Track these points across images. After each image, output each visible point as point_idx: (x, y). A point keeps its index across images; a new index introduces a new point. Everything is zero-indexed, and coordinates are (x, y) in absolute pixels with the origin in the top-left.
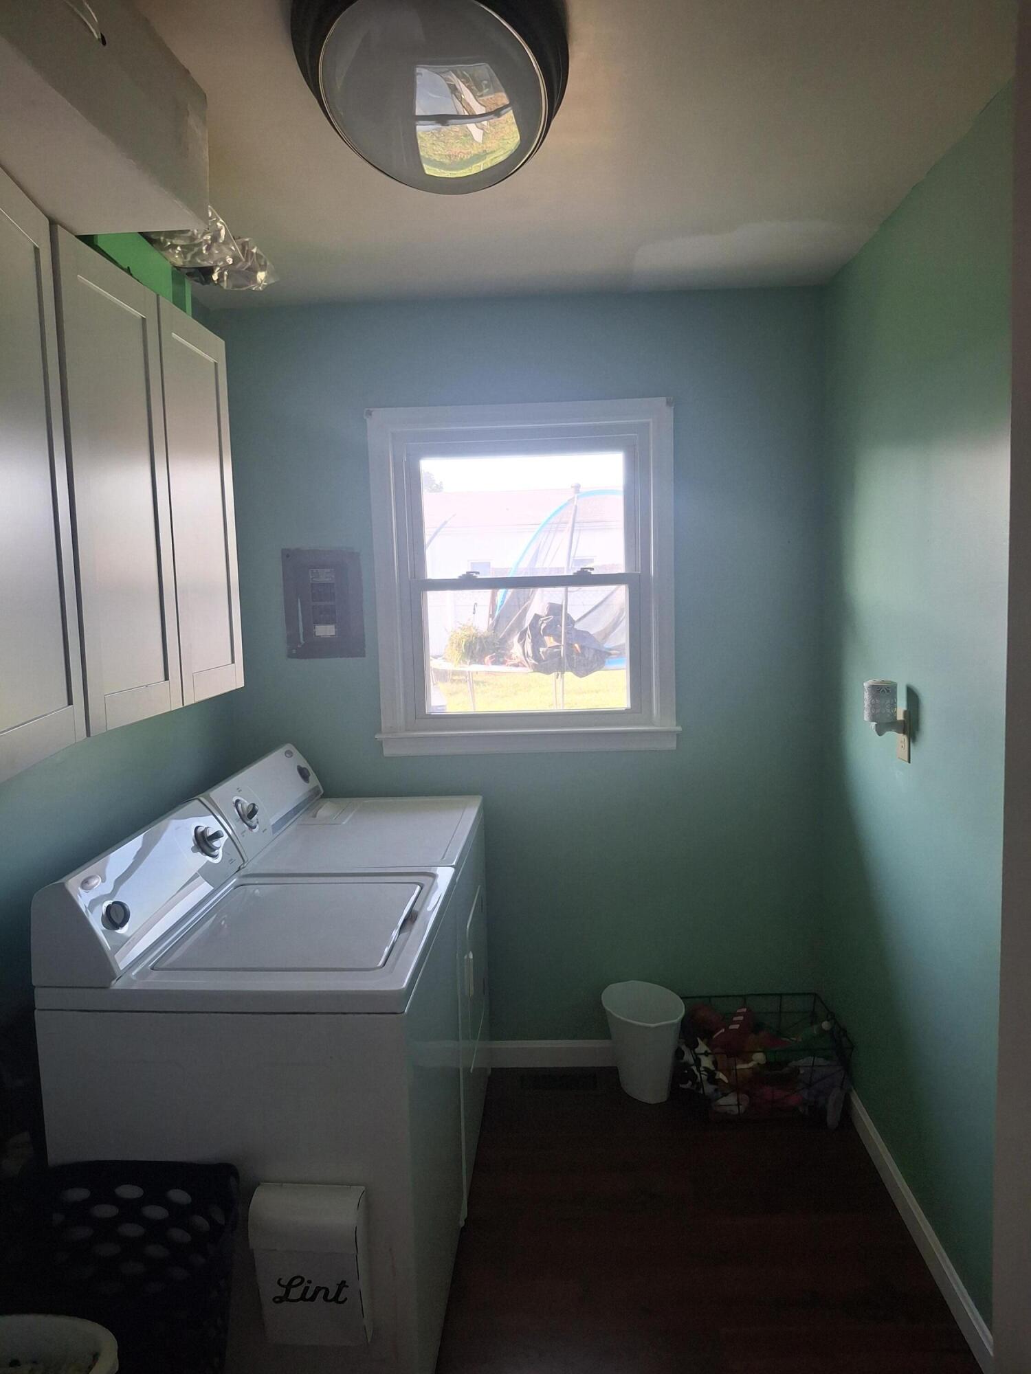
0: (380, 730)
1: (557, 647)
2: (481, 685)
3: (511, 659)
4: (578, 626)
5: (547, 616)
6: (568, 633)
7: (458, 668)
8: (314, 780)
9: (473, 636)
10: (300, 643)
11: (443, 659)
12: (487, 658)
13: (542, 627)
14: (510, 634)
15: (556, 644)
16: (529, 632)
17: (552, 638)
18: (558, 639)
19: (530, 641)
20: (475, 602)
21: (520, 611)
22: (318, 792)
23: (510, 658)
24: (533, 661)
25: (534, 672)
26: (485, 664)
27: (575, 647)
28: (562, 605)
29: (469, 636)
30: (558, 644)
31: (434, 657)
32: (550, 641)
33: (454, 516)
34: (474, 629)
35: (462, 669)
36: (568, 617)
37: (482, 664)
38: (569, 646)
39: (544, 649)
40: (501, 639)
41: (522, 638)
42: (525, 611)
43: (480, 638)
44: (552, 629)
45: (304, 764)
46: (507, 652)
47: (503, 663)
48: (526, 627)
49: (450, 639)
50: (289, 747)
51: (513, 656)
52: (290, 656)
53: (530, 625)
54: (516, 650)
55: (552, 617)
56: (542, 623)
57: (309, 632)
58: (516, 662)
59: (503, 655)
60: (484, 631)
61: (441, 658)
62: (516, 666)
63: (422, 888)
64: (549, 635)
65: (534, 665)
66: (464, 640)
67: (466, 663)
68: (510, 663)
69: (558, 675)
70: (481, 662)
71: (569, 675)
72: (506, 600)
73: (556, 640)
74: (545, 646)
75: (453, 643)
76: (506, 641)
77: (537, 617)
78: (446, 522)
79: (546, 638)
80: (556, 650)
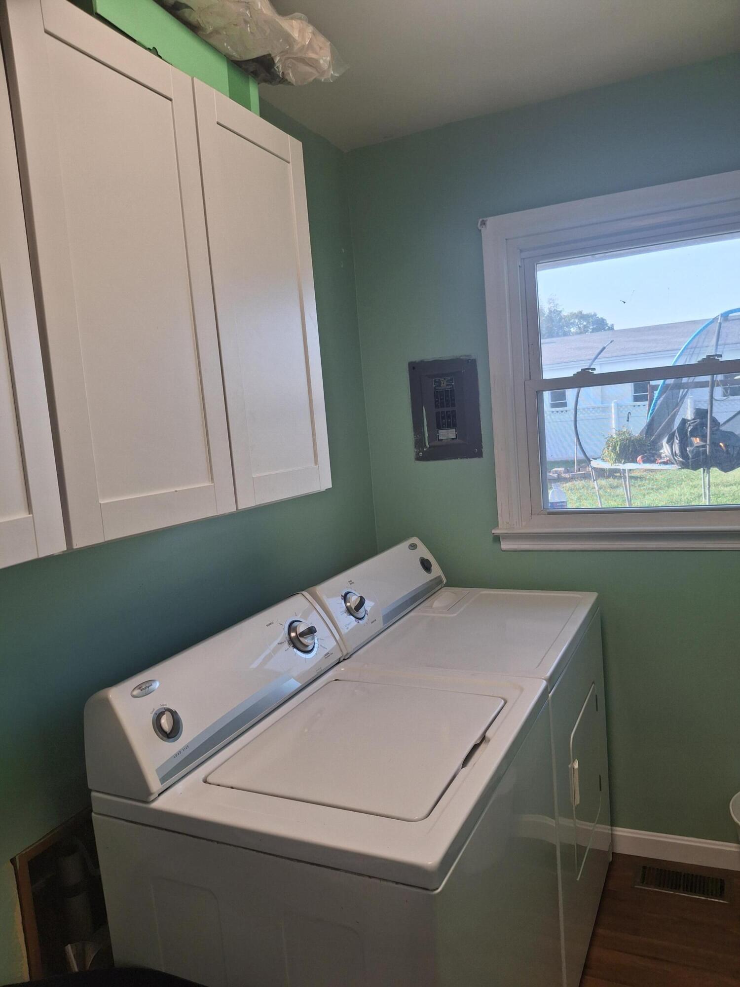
0: (498, 526)
1: (704, 446)
2: (639, 480)
3: (661, 458)
4: (723, 428)
5: (694, 419)
6: (713, 434)
7: (614, 466)
8: (437, 570)
9: (627, 440)
10: (426, 446)
11: (602, 459)
12: (639, 458)
13: (689, 430)
14: (660, 437)
15: (702, 444)
16: (677, 434)
17: (698, 439)
18: (703, 437)
19: (677, 441)
20: (629, 412)
21: (669, 417)
22: (441, 581)
23: (660, 456)
24: (681, 459)
25: (682, 468)
26: (637, 463)
27: (720, 446)
28: (707, 410)
29: (624, 440)
30: (704, 444)
31: (594, 459)
32: (697, 441)
33: (611, 342)
34: (628, 433)
35: (618, 467)
36: (714, 421)
37: (634, 463)
38: (714, 444)
39: (692, 448)
40: (653, 442)
41: (670, 441)
42: (674, 416)
43: (633, 442)
44: (698, 430)
45: (429, 556)
46: (658, 452)
47: (654, 462)
48: (674, 430)
49: (607, 443)
50: (415, 540)
51: (662, 455)
52: (418, 458)
53: (677, 428)
54: (666, 450)
55: (699, 420)
56: (690, 425)
57: (434, 437)
58: (665, 460)
59: (653, 455)
60: (637, 435)
61: (600, 459)
62: (665, 463)
63: (506, 702)
64: (696, 437)
65: (681, 461)
66: (619, 443)
67: (621, 463)
68: (660, 461)
69: (704, 470)
70: (634, 461)
71: (715, 471)
72: (656, 408)
73: (702, 440)
74: (692, 445)
75: (609, 446)
76: (657, 443)
77: (684, 421)
78: (604, 348)
79: (693, 439)
80: (701, 449)
